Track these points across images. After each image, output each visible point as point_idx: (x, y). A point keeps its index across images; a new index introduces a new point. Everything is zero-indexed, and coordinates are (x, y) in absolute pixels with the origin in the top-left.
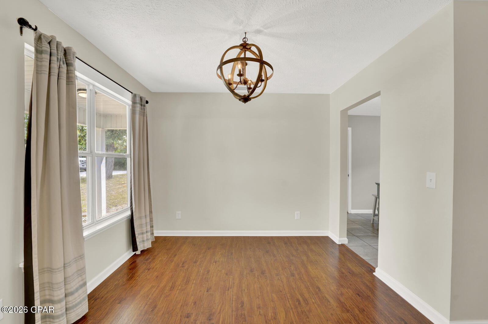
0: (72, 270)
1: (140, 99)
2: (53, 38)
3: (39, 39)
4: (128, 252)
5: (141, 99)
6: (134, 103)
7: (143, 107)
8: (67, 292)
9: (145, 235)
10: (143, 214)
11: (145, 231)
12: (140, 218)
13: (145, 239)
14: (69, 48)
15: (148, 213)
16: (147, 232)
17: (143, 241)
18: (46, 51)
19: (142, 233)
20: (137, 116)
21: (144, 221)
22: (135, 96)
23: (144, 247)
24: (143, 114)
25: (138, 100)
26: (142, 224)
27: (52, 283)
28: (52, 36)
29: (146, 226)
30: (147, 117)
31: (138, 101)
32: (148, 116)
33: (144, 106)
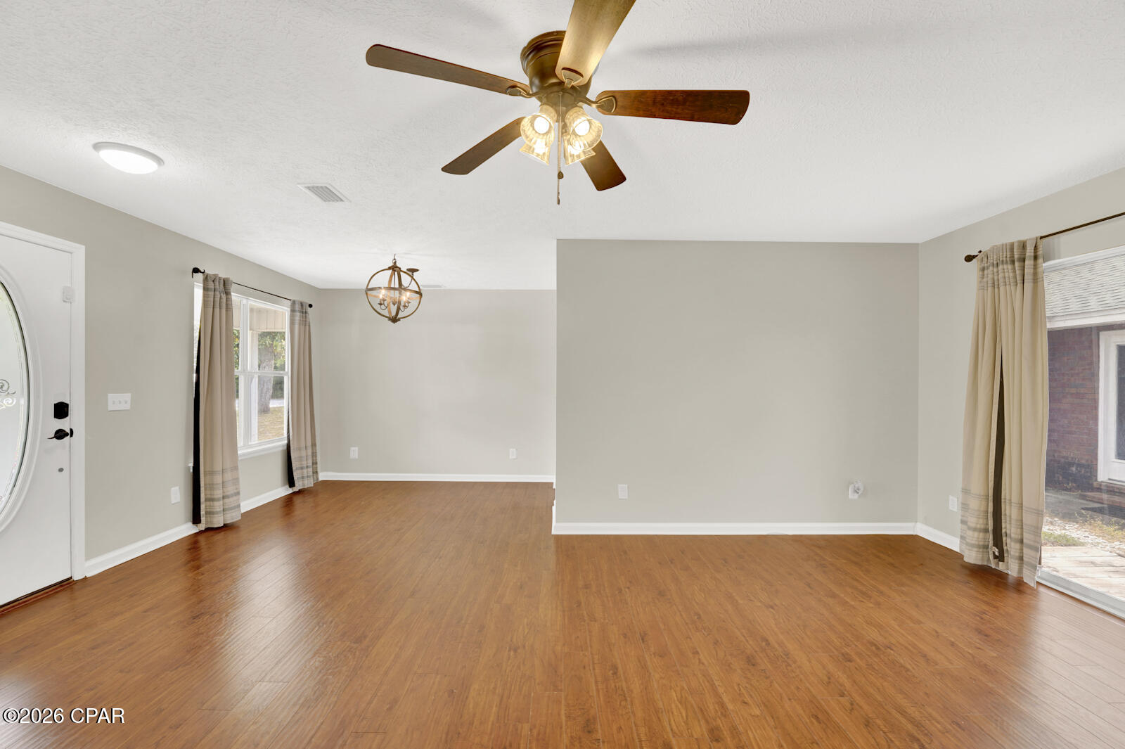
0: (228, 476)
1: (300, 307)
2: (216, 275)
3: (206, 279)
4: (284, 488)
5: (302, 304)
6: (293, 311)
7: (304, 315)
8: (225, 494)
9: (305, 471)
10: (303, 445)
11: (305, 466)
12: (300, 449)
13: (305, 475)
14: (228, 279)
15: (309, 444)
16: (307, 467)
17: (303, 478)
18: (211, 289)
19: (302, 468)
20: (297, 327)
21: (303, 453)
22: (294, 303)
23: (304, 485)
24: (305, 322)
25: (297, 307)
26: (301, 457)
27: (213, 484)
28: (214, 275)
29: (307, 460)
30: (309, 326)
31: (297, 309)
32: (311, 325)
33: (306, 313)
